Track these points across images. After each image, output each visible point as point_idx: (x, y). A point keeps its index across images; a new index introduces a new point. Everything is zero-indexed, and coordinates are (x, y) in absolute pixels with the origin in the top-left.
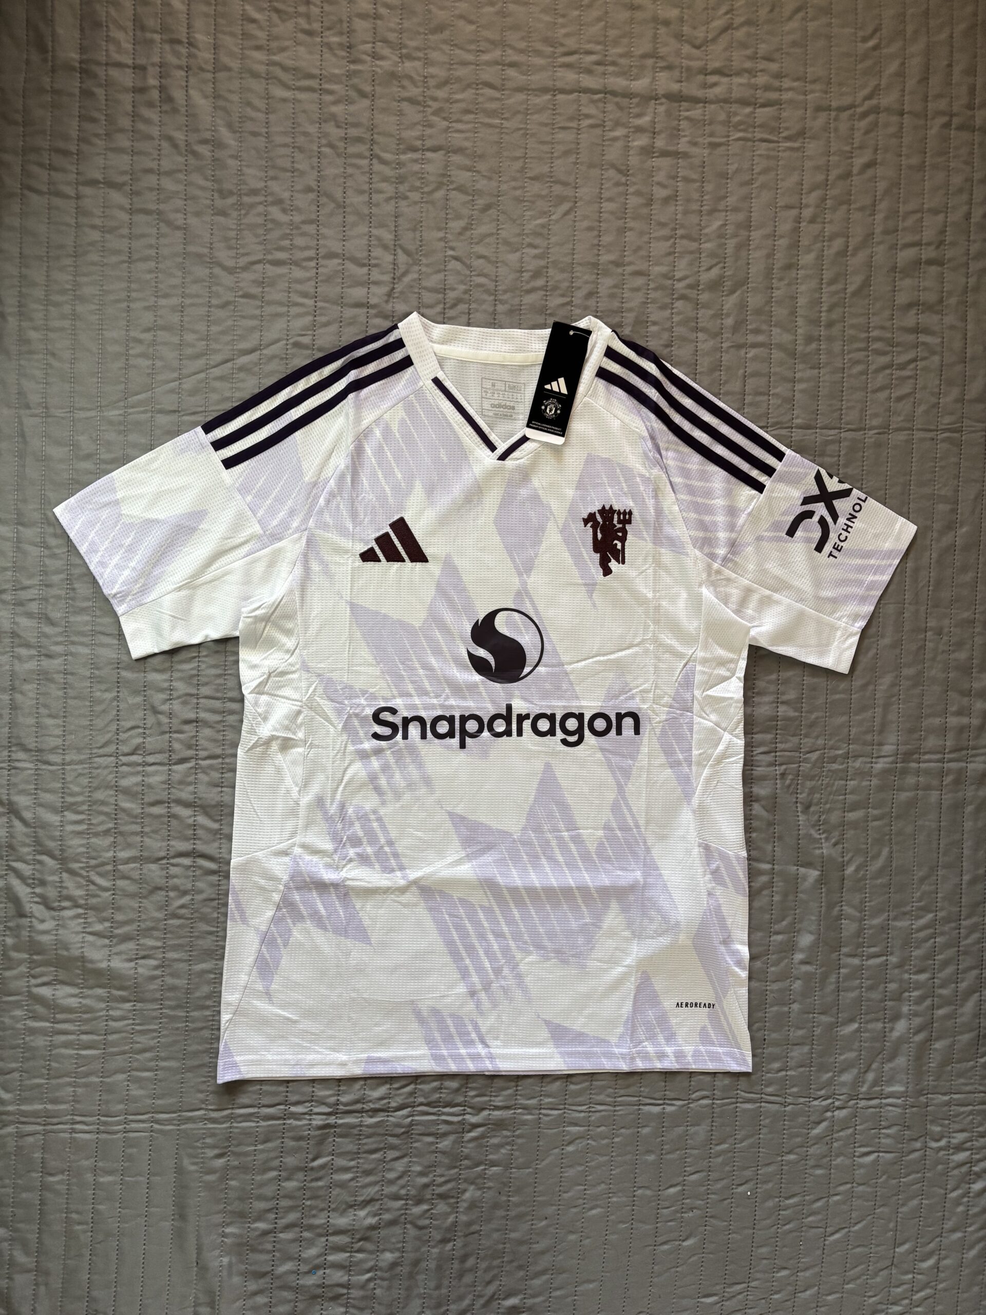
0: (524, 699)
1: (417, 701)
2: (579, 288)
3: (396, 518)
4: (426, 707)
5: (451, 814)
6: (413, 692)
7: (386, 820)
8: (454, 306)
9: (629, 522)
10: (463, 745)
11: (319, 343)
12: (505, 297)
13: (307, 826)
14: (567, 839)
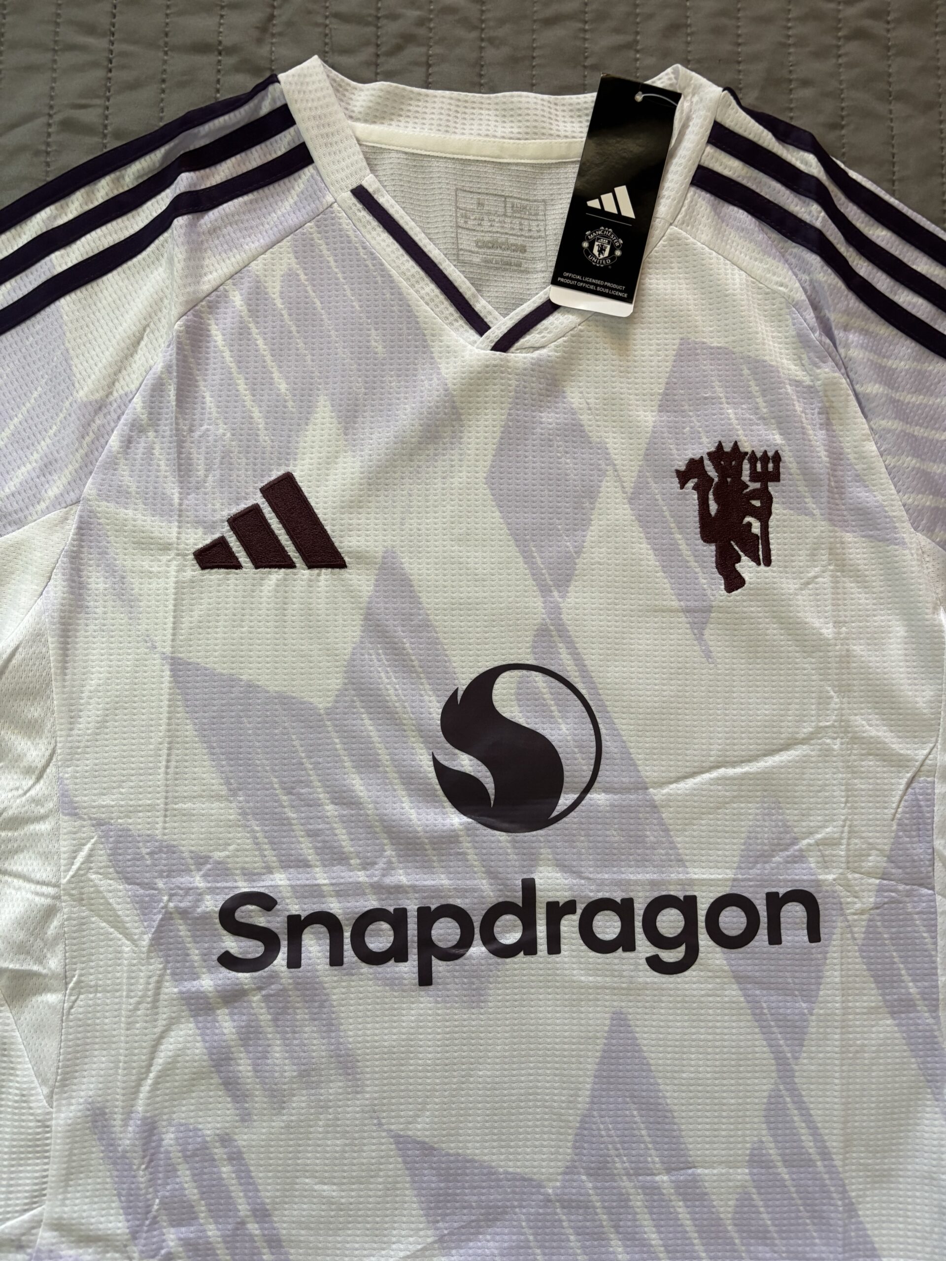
0: (562, 866)
1: (321, 877)
2: (650, 16)
3: (275, 474)
4: (342, 892)
5: (402, 1142)
6: (311, 857)
7: (250, 1158)
8: (397, 49)
9: (776, 477)
10: (425, 978)
11: (114, 122)
12: (500, 32)
13: (68, 1177)
14: (668, 1190)
